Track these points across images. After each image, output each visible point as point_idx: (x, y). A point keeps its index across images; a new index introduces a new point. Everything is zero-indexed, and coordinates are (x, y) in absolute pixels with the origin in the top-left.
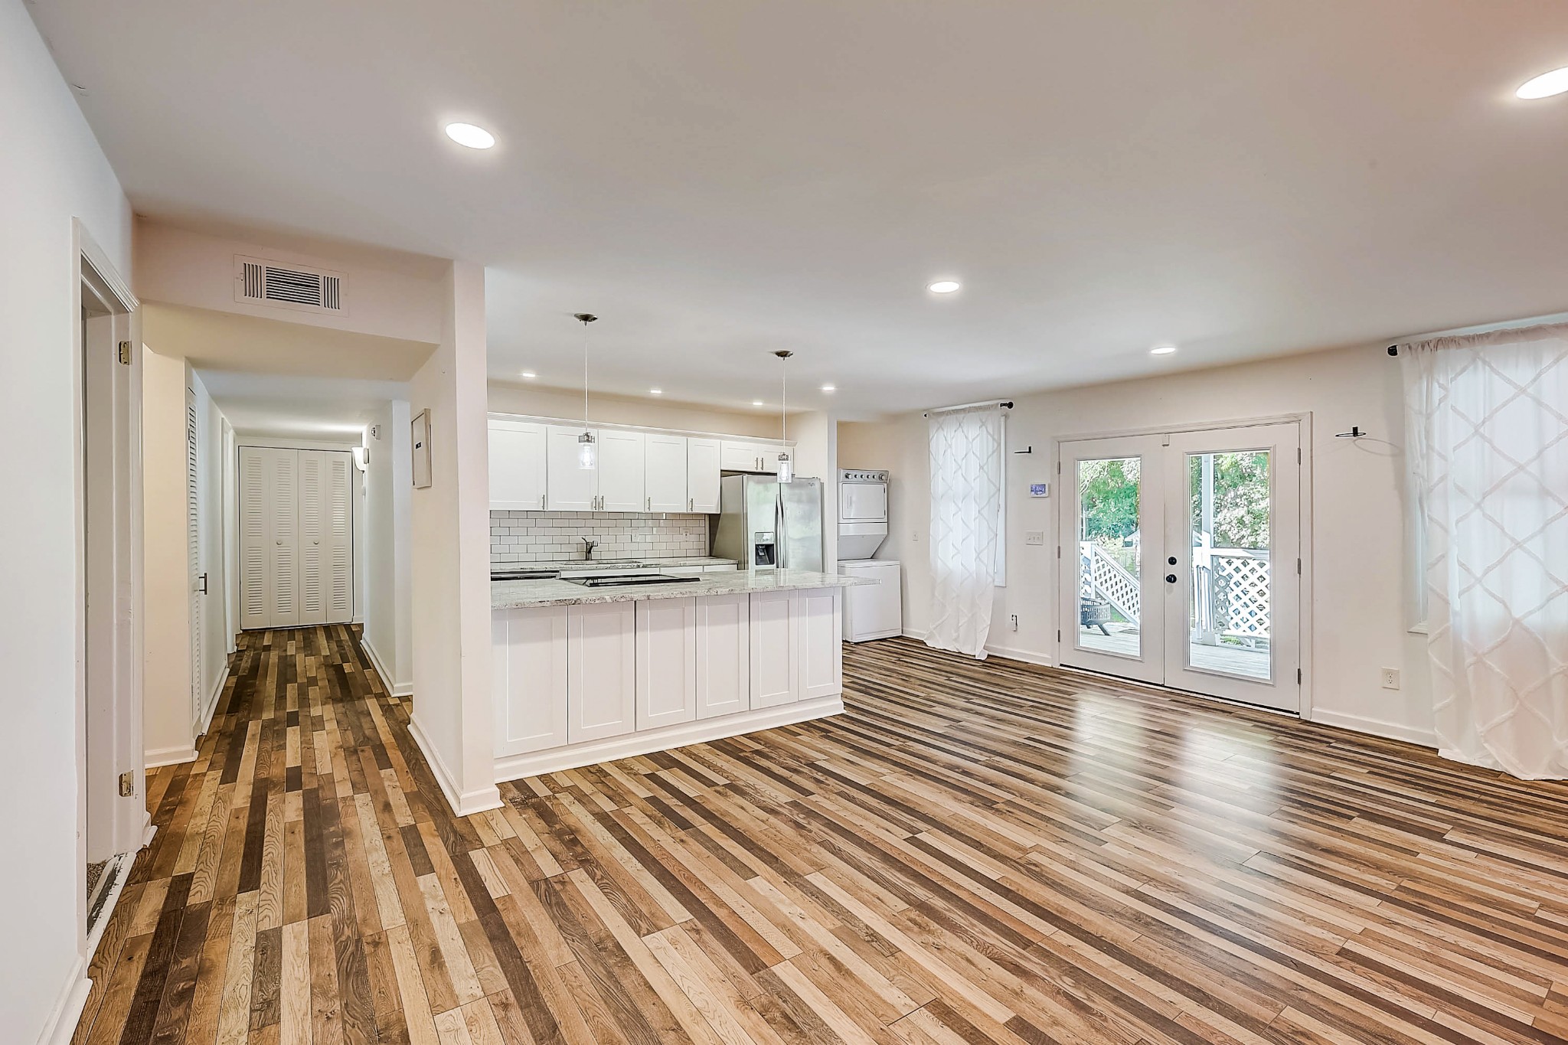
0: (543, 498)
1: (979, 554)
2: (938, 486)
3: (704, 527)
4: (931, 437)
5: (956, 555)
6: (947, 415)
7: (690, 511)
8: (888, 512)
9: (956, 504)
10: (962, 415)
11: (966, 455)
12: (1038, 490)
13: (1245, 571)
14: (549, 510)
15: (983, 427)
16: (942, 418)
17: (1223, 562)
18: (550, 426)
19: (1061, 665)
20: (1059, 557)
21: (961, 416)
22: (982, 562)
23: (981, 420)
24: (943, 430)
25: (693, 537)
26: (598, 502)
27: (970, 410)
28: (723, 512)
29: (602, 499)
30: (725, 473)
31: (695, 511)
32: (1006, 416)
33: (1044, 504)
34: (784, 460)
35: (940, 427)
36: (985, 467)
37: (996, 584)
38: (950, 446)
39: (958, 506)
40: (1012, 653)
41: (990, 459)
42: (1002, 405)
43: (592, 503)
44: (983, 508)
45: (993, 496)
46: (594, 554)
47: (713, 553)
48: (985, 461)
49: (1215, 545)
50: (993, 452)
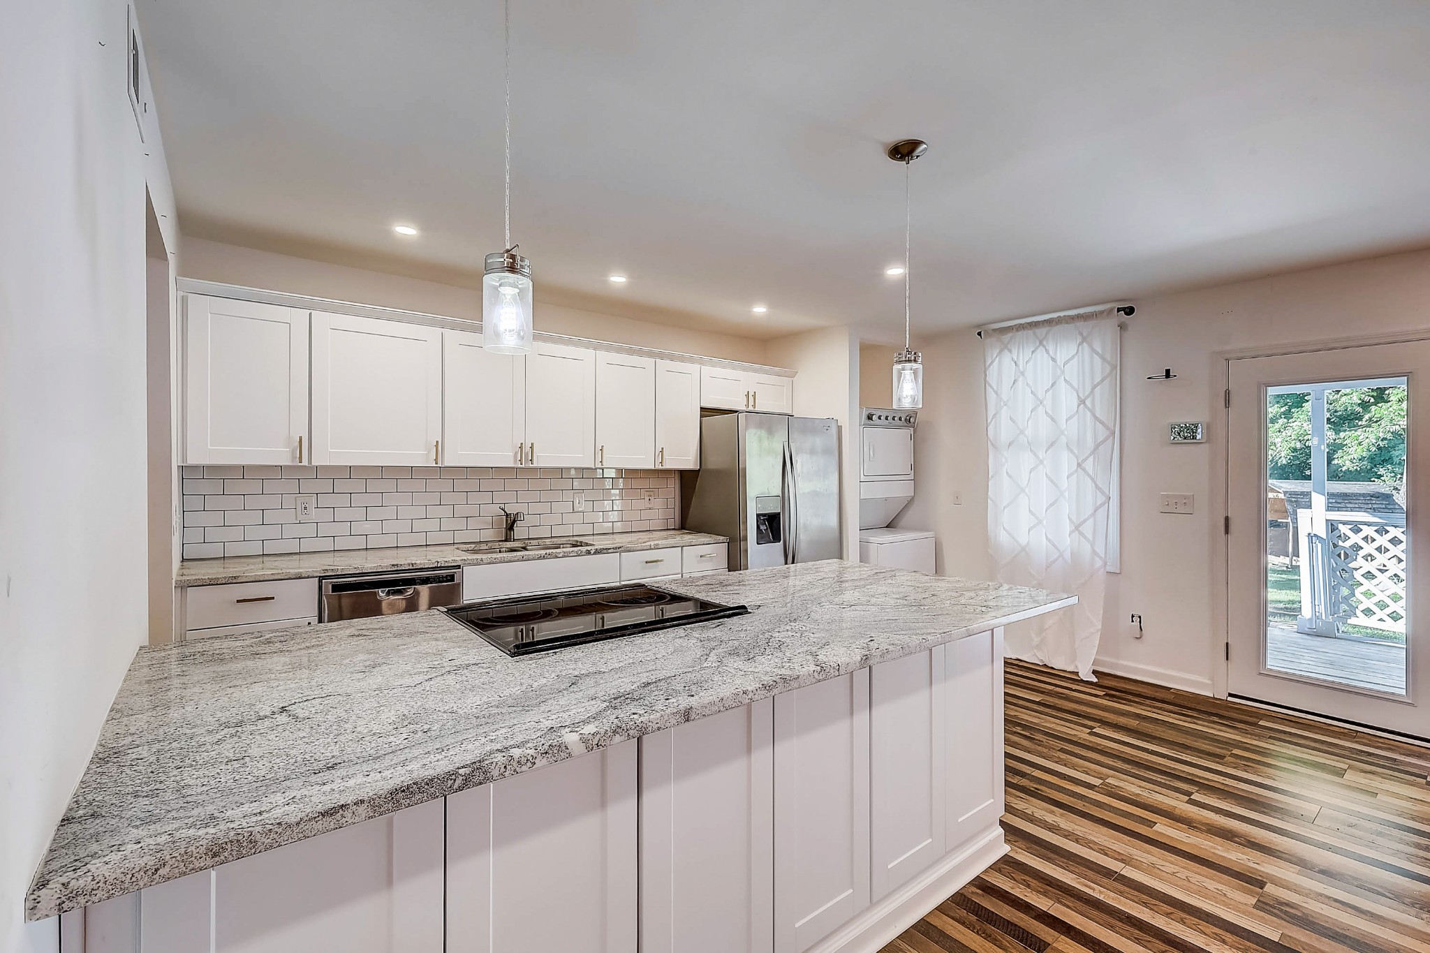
0: (437, 446)
1: (1080, 525)
2: (1001, 428)
3: (673, 487)
4: (988, 364)
5: (1034, 526)
6: (1017, 330)
7: (659, 467)
8: (915, 467)
9: (1035, 454)
10: (1048, 328)
11: (1053, 385)
12: (1187, 433)
13: (1382, 541)
14: (446, 464)
15: (1085, 344)
16: (1010, 335)
17: (1344, 529)
18: (447, 332)
19: (1230, 695)
20: (1227, 531)
21: (1041, 331)
22: (1085, 537)
23: (1081, 334)
24: (1010, 351)
25: (658, 503)
26: (528, 452)
27: (1059, 321)
28: (703, 467)
29: (532, 448)
30: (706, 412)
31: (667, 466)
32: (1122, 327)
33: (1198, 454)
34: (909, 361)
35: (1005, 347)
36: (1088, 402)
37: (1109, 569)
38: (1023, 373)
39: (1037, 457)
40: (1136, 670)
41: (1097, 390)
42: (1119, 310)
43: (516, 453)
44: (1084, 460)
45: (1103, 442)
46: (519, 532)
47: (686, 524)
48: (1088, 390)
49: (1329, 509)
50: (1103, 380)
